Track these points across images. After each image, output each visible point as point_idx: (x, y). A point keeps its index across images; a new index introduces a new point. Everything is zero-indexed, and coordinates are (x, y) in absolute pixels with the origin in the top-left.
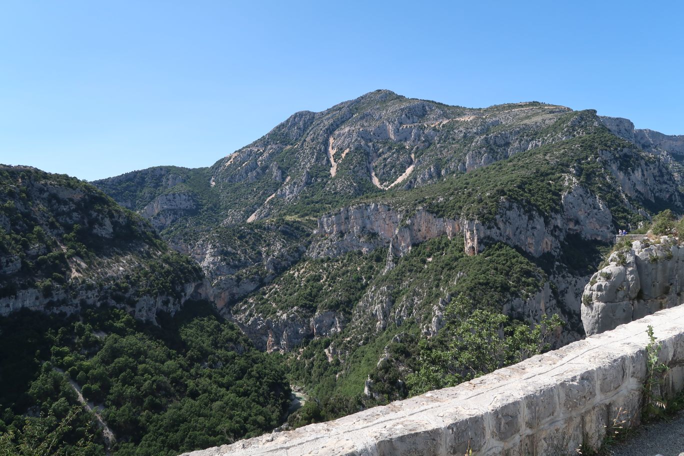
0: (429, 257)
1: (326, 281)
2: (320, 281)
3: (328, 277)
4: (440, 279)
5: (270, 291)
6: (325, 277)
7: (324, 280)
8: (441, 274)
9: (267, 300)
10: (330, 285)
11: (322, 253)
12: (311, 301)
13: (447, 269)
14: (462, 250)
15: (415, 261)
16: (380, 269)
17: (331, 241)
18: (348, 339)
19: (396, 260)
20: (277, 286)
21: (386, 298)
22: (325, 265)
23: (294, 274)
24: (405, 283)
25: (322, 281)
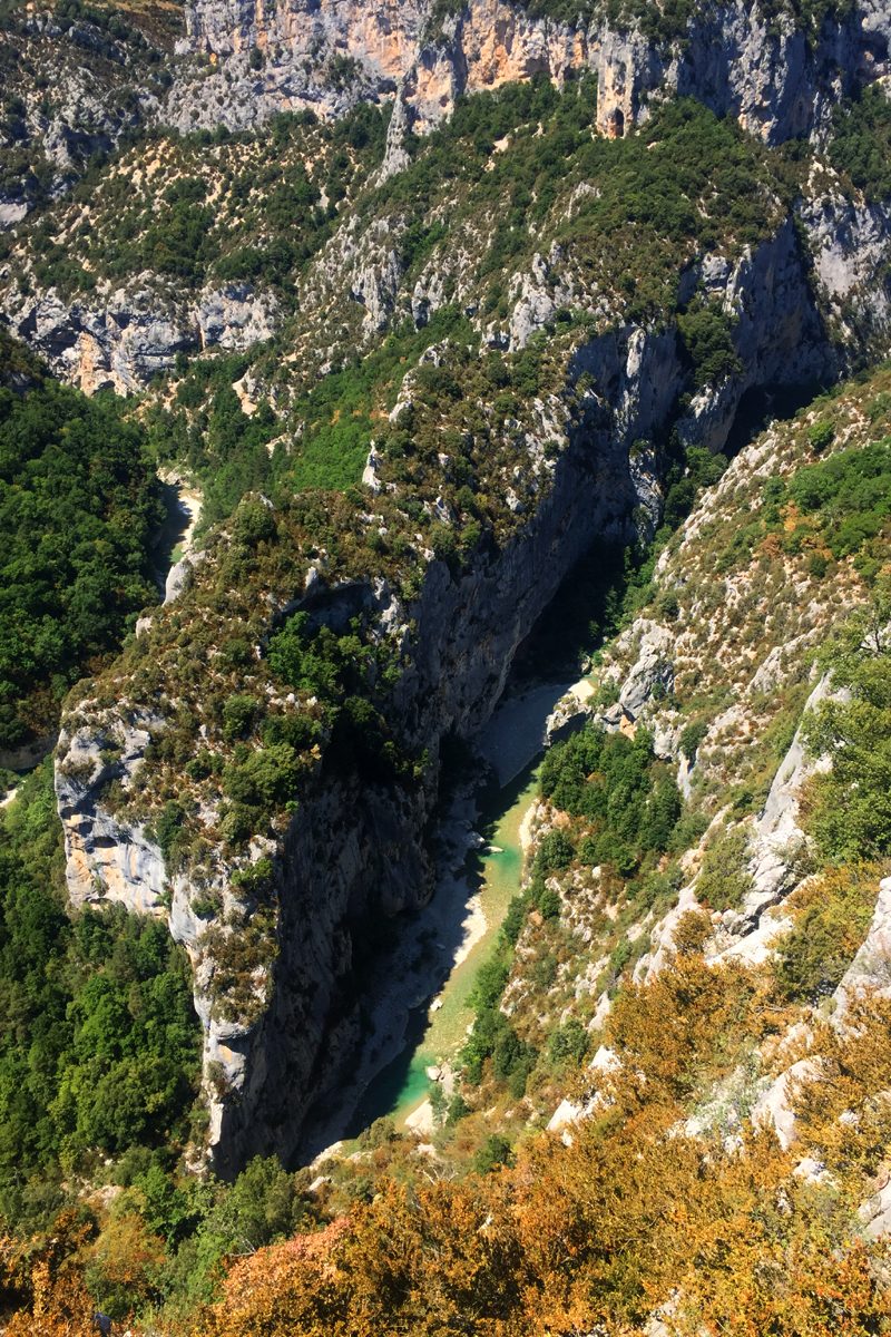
0: (500, 137)
1: (222, 198)
2: (203, 198)
3: (225, 188)
4: (527, 203)
5: (68, 227)
6: (218, 187)
7: (215, 196)
8: (530, 188)
9: (64, 250)
10: (232, 213)
11: (205, 115)
12: (185, 254)
13: (546, 173)
14: (588, 119)
15: (462, 148)
16: (369, 171)
17: (229, 78)
18: (293, 358)
19: (412, 144)
20: (86, 211)
21: (388, 250)
22: (217, 152)
23: (130, 176)
24: (437, 211)
25: (209, 199)
